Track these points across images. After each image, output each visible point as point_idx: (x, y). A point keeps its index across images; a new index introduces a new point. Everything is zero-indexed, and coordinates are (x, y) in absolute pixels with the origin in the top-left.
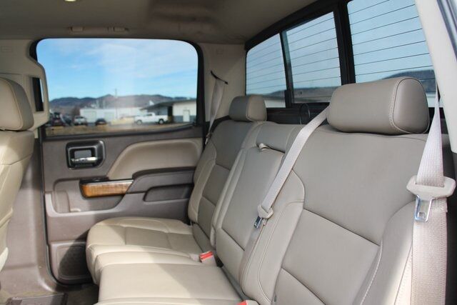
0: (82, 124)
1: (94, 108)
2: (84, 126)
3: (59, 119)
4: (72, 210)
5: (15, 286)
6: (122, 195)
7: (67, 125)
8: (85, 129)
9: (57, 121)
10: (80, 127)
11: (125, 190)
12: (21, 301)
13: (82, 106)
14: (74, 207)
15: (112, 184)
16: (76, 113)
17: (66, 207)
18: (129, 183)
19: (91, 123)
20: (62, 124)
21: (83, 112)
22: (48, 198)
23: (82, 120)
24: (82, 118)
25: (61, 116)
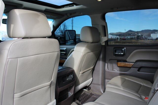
0: (151, 39)
1: (156, 34)
2: (151, 40)
3: (142, 37)
4: (114, 70)
5: (94, 89)
6: (130, 68)
7: (145, 39)
8: (151, 41)
9: (141, 38)
10: (149, 40)
11: (131, 66)
12: (94, 94)
13: (152, 33)
14: (114, 69)
15: (127, 63)
16: (149, 36)
17: (112, 69)
18: (133, 64)
19: (154, 39)
20: (143, 39)
21: (152, 35)
22: (106, 64)
23: (151, 38)
24: (151, 37)
25: (143, 36)
